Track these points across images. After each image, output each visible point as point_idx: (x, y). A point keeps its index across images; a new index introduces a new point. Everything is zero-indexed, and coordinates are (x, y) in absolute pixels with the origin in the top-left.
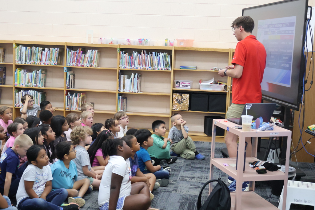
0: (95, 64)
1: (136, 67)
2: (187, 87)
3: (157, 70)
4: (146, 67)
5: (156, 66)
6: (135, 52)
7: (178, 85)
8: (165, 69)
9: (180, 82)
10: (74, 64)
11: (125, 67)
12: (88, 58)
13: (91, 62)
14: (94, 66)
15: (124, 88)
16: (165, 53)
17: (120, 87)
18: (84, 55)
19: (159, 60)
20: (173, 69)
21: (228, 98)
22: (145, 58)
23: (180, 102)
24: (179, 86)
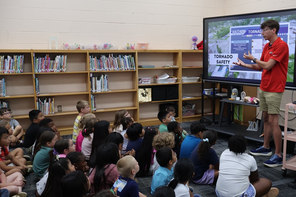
0: (65, 69)
1: (105, 69)
2: (148, 83)
3: (124, 70)
4: (115, 69)
5: (123, 67)
6: (103, 56)
7: (140, 81)
8: (131, 69)
9: (142, 79)
10: (43, 70)
11: (95, 70)
12: (57, 63)
13: (61, 67)
14: (65, 71)
15: (96, 89)
16: (129, 56)
17: (92, 87)
18: (52, 61)
19: (126, 61)
20: (137, 68)
21: (180, 88)
22: (112, 61)
23: (144, 96)
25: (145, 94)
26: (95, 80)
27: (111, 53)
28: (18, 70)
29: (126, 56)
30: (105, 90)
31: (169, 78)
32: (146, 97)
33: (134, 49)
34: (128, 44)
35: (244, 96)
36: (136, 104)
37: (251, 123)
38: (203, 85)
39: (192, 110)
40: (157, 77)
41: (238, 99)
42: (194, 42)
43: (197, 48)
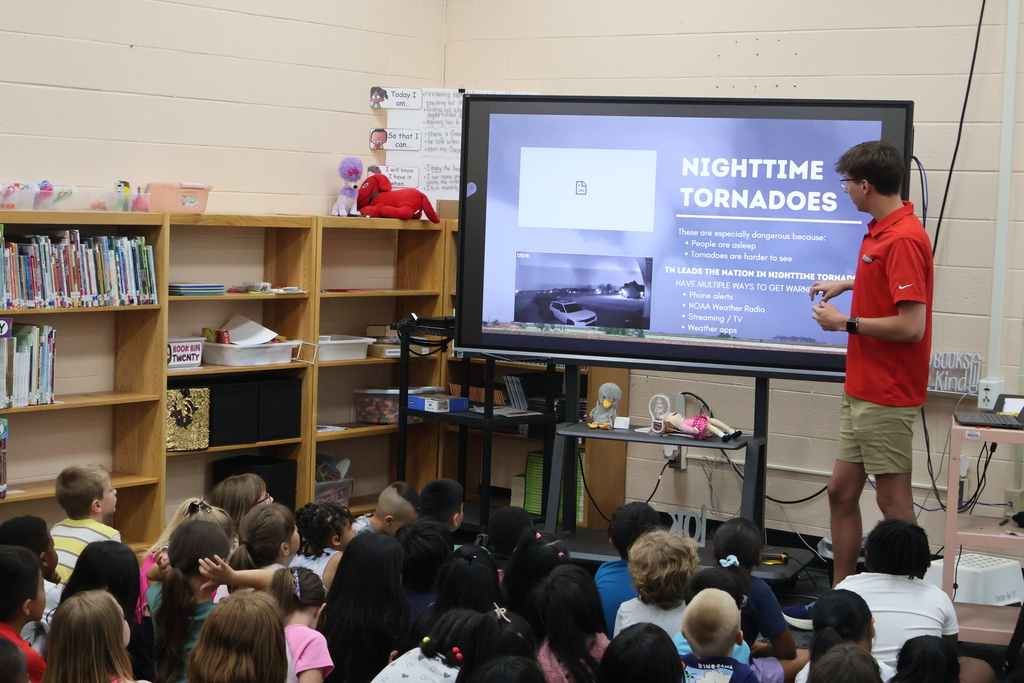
1: (48, 300)
2: (192, 362)
3: (117, 304)
4: (85, 298)
5: (114, 293)
6: (42, 238)
8: (141, 299)
9: (172, 345)
11: (9, 304)
15: (10, 391)
16: (138, 240)
19: (124, 265)
20: (166, 298)
21: (311, 386)
22: (77, 260)
23: (183, 422)
24: (169, 361)
25: (185, 413)
26: (10, 348)
27: (71, 227)
29: (125, 239)
30: (44, 396)
31: (274, 340)
32: (189, 427)
33: (147, 210)
34: (126, 184)
35: (665, 412)
36: (149, 461)
37: (680, 518)
38: (406, 372)
39: (341, 485)
40: (220, 338)
41: (622, 423)
42: (352, 185)
43: (359, 208)
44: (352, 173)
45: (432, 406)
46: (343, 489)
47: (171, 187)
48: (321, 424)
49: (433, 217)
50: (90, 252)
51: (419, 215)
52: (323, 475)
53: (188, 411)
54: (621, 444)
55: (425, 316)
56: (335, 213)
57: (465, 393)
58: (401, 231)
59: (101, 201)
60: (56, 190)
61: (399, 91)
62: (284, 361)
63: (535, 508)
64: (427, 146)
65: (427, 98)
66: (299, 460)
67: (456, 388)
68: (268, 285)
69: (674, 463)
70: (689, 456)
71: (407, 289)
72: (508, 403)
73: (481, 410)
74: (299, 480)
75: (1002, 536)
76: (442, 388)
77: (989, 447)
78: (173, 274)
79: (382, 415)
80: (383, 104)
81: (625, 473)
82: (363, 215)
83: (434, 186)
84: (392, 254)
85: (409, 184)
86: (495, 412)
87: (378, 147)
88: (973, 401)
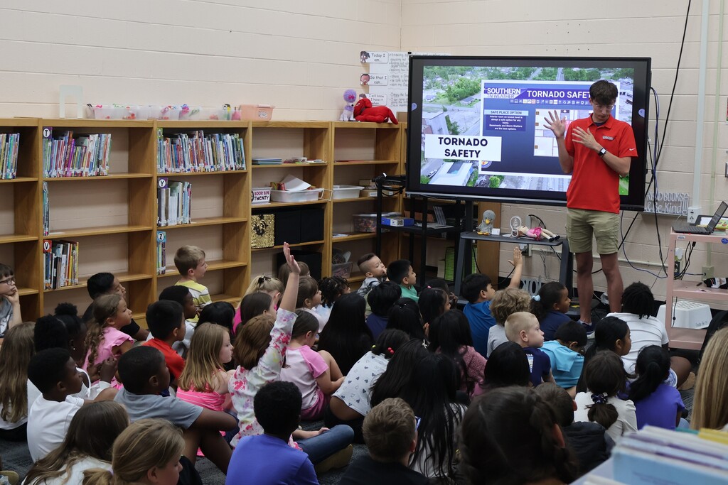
0: (107, 167)
1: (187, 168)
2: (265, 200)
3: (224, 170)
4: (206, 167)
5: (223, 164)
6: (184, 135)
8: (237, 167)
9: (254, 192)
10: (60, 171)
11: (166, 171)
12: (90, 154)
13: (99, 163)
14: (105, 173)
15: (167, 218)
16: (235, 135)
17: (159, 215)
18: (79, 149)
19: (227, 149)
20: (250, 166)
21: (329, 213)
22: (202, 147)
23: (260, 233)
24: (252, 200)
25: (261, 228)
26: (167, 194)
27: (199, 129)
28: (8, 170)
29: (228, 135)
30: (186, 220)
31: (309, 188)
32: (263, 235)
33: (239, 119)
34: (228, 106)
35: (519, 225)
36: (242, 254)
37: (527, 283)
38: (381, 205)
39: (346, 265)
40: (280, 187)
41: (496, 232)
42: (351, 104)
43: (354, 117)
44: (351, 98)
45: (394, 223)
46: (347, 268)
47: (252, 107)
48: (335, 233)
49: (394, 121)
50: (209, 142)
51: (387, 120)
52: (336, 260)
53: (263, 226)
54: (496, 243)
55: (391, 175)
56: (342, 119)
57: (412, 216)
58: (378, 129)
59: (215, 114)
60: (191, 109)
61: (376, 53)
62: (314, 200)
63: (450, 278)
64: (391, 83)
65: (391, 57)
66: (323, 252)
67: (408, 213)
68: (306, 158)
69: (525, 253)
70: (533, 249)
71: (381, 160)
72: (436, 221)
73: (420, 225)
74: (323, 263)
75: (697, 291)
76: (400, 213)
77: (691, 243)
78: (254, 153)
79: (368, 228)
80: (367, 61)
81: (499, 259)
82: (357, 120)
83: (395, 104)
84: (373, 141)
85: (382, 103)
86: (428, 226)
87: (365, 84)
88: (685, 218)
